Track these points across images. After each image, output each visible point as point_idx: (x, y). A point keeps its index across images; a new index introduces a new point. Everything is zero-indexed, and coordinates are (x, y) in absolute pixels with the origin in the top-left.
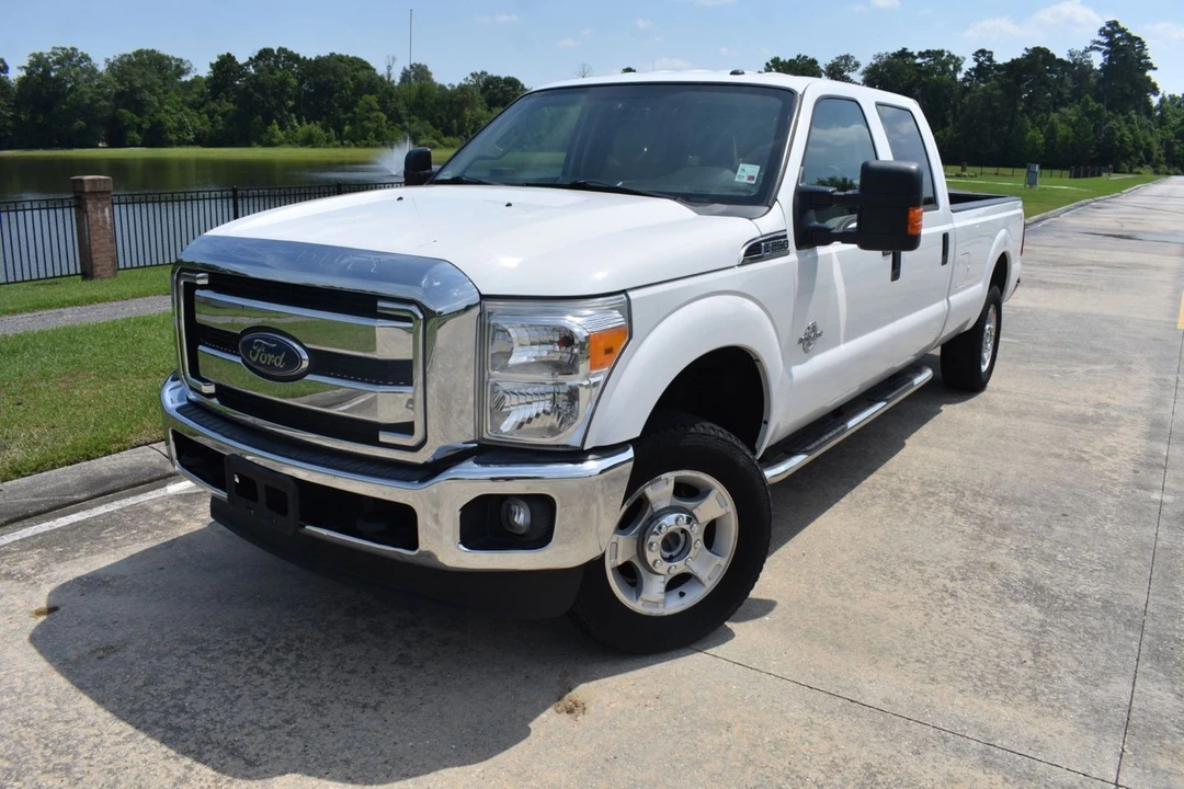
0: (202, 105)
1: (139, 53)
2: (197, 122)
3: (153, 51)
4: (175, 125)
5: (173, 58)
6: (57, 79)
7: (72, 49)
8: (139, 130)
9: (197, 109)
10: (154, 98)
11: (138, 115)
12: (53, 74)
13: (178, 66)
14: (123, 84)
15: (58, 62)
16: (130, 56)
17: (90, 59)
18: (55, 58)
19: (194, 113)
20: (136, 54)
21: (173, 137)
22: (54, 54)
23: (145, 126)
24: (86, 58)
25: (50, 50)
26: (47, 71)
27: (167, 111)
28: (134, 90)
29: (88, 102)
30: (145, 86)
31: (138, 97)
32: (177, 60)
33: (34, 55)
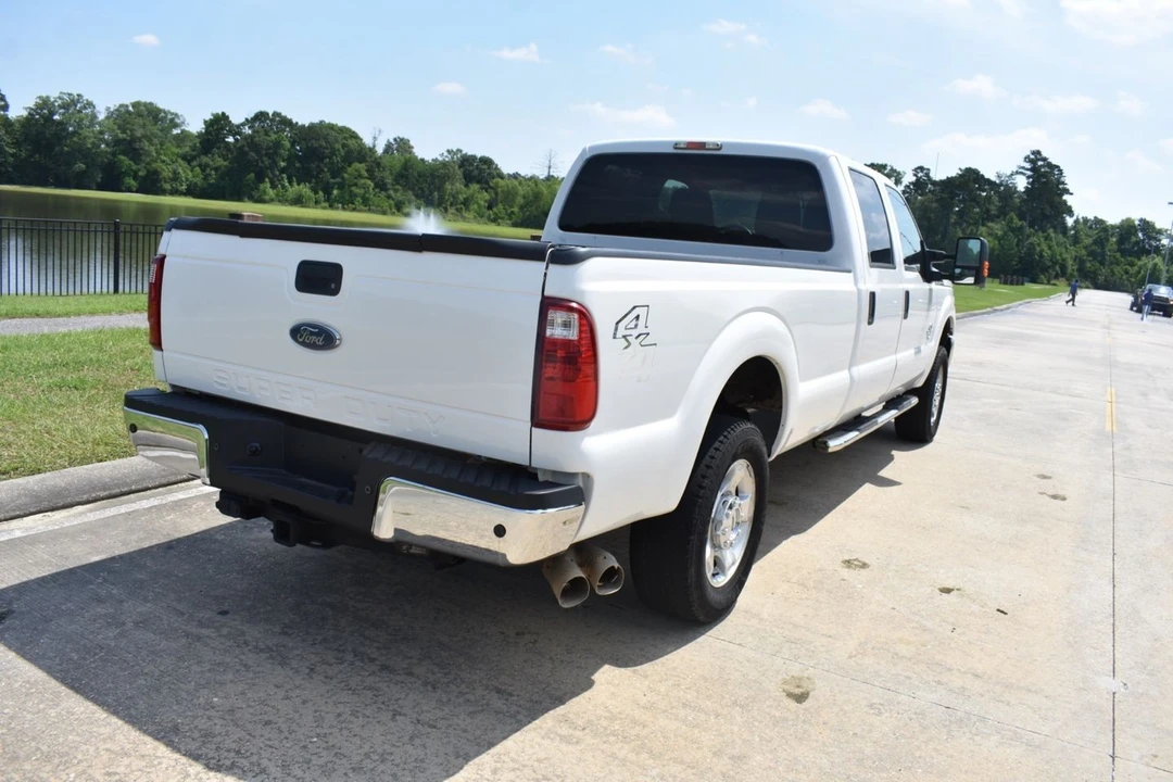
0: (194, 158)
1: (136, 105)
2: (187, 174)
3: (151, 104)
4: (170, 175)
5: (169, 112)
6: (60, 123)
7: (79, 95)
8: (135, 177)
9: (189, 162)
10: (152, 148)
11: (136, 164)
12: (56, 117)
13: (172, 120)
14: (124, 132)
15: (65, 106)
16: (127, 106)
17: (94, 107)
18: (60, 102)
19: (186, 165)
20: (133, 105)
21: (167, 186)
22: (60, 98)
23: (140, 174)
24: (90, 104)
25: (57, 95)
26: (52, 113)
27: (163, 161)
28: (134, 140)
29: (89, 146)
30: (145, 136)
31: (137, 145)
32: (172, 114)
33: (40, 97)
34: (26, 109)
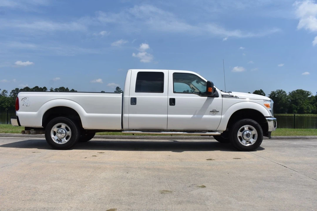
0: (314, 103)
1: (297, 90)
2: (311, 107)
3: (301, 90)
4: (306, 108)
5: (306, 91)
6: (277, 97)
7: (281, 90)
8: (297, 109)
9: (312, 104)
10: (301, 102)
11: (297, 106)
12: (276, 96)
13: (307, 93)
14: (293, 98)
15: (278, 93)
16: (295, 91)
17: (285, 92)
18: (277, 92)
19: (312, 105)
20: (296, 91)
21: (306, 111)
22: (277, 91)
23: (298, 109)
24: (284, 92)
25: (276, 91)
26: (275, 95)
27: (304, 105)
28: (296, 99)
29: (284, 102)
30: (299, 99)
31: (297, 101)
32: (307, 92)
33: (272, 92)
34: (269, 95)
